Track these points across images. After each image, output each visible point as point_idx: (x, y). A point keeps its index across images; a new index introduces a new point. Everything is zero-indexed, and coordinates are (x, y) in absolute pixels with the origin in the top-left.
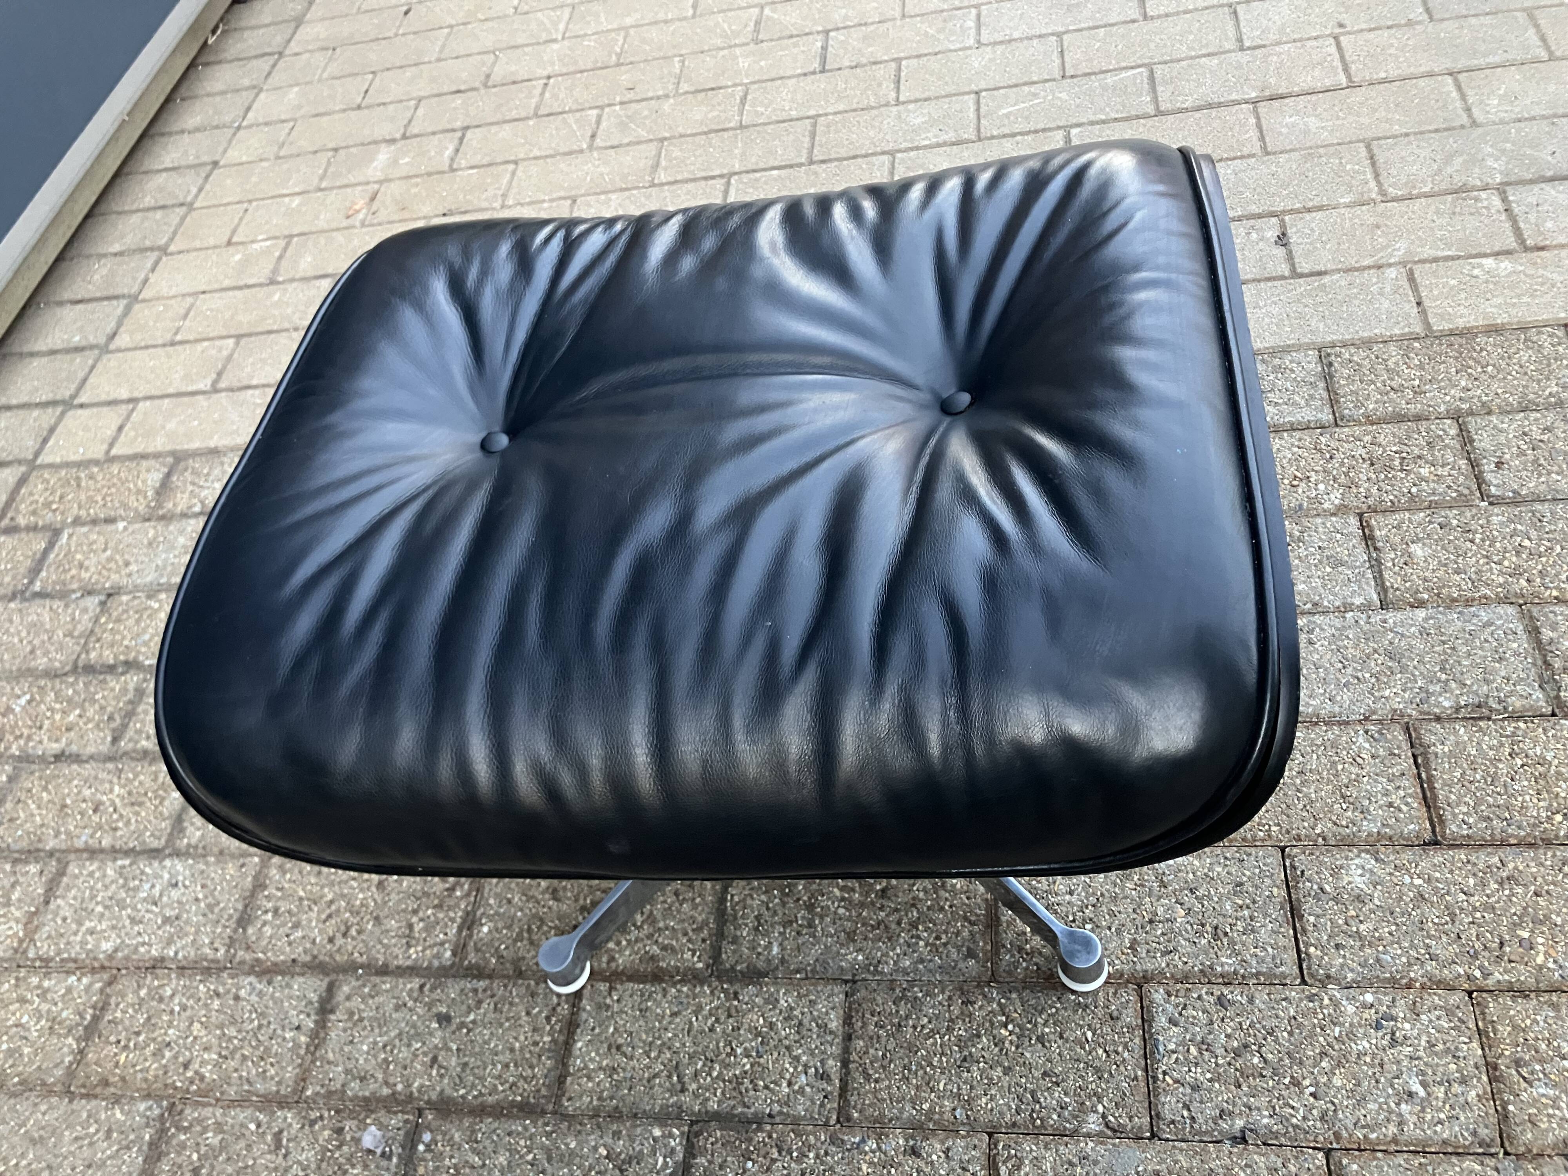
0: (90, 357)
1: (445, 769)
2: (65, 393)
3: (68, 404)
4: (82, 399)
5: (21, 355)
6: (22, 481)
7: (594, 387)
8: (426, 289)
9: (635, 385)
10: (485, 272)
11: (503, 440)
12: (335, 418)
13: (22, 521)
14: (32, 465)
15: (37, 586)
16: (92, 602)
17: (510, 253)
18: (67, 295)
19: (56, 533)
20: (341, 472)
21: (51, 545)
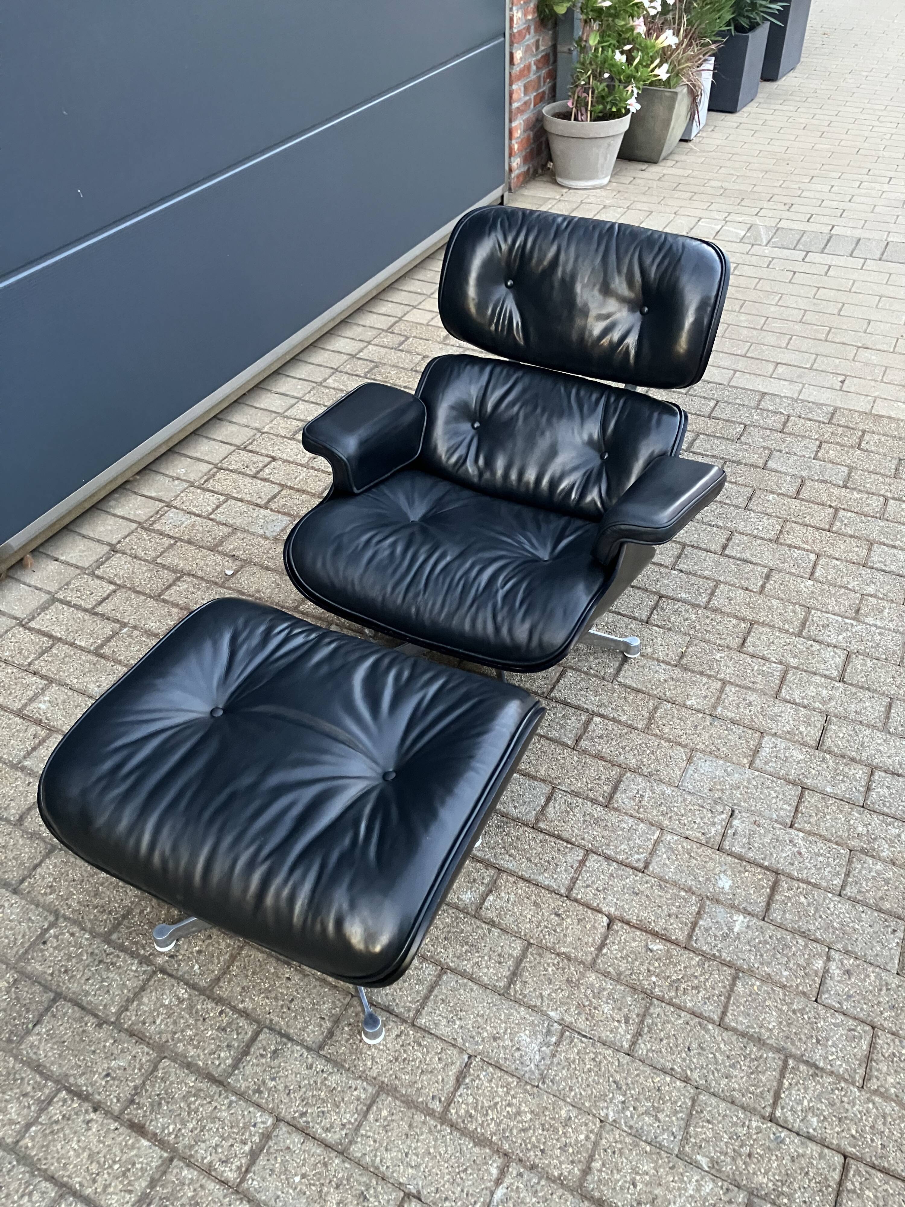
0: (424, 297)
1: (132, 841)
2: (415, 304)
3: (414, 307)
4: (419, 307)
5: (398, 290)
6: (396, 322)
7: (262, 709)
8: (222, 636)
9: (276, 717)
10: (247, 638)
11: (220, 713)
12: (159, 681)
13: (396, 331)
14: (400, 319)
15: (401, 348)
16: (420, 357)
17: (263, 632)
18: (416, 277)
19: (407, 338)
20: (151, 706)
21: (405, 340)
